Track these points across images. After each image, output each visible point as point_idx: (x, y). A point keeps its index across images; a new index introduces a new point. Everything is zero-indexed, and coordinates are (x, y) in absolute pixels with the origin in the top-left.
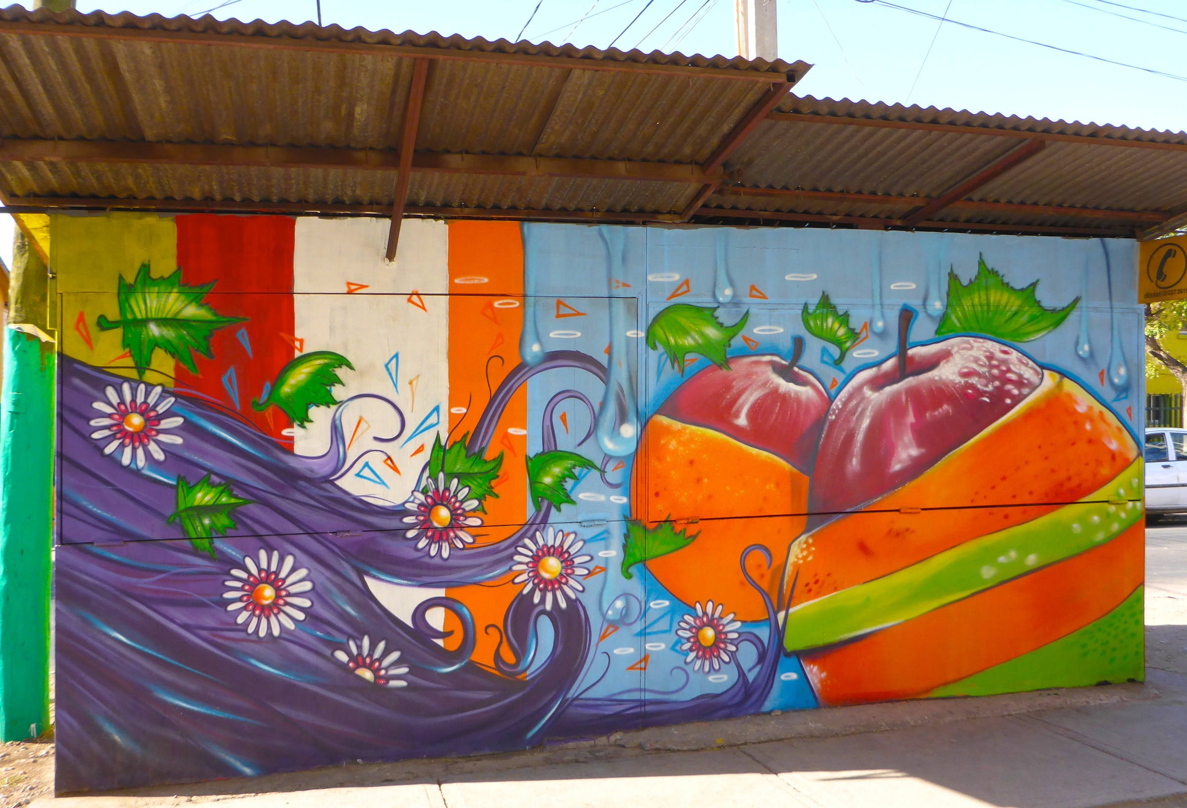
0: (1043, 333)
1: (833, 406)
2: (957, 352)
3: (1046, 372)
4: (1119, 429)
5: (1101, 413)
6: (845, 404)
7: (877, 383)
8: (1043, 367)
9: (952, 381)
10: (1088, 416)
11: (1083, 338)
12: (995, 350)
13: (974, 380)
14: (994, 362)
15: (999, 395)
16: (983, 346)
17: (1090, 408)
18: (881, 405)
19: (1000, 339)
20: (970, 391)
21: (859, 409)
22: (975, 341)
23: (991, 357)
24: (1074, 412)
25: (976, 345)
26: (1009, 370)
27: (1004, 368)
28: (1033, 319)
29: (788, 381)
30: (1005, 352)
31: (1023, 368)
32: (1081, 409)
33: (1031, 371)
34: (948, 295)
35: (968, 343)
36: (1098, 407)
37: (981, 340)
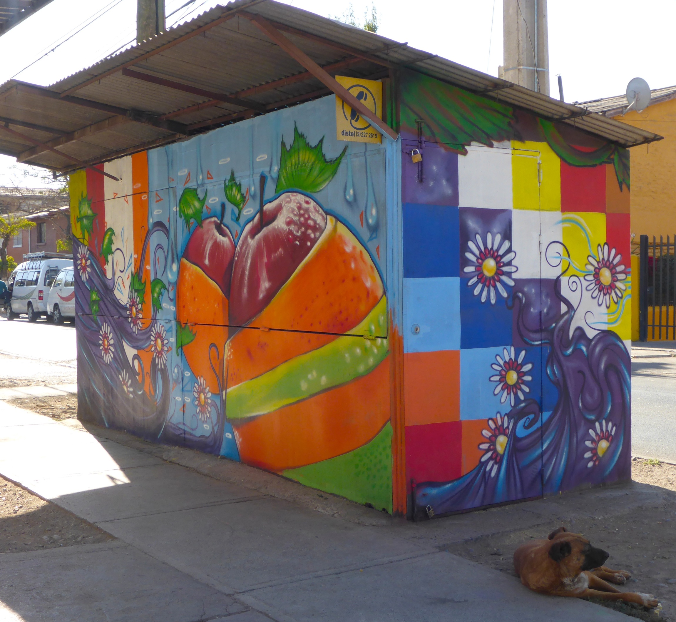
0: (327, 182)
1: (237, 251)
2: (285, 205)
3: (329, 217)
4: (372, 267)
5: (361, 252)
6: (241, 249)
7: (253, 233)
8: (327, 213)
9: (283, 229)
10: (353, 256)
11: (349, 184)
12: (302, 201)
13: (292, 227)
14: (302, 212)
15: (305, 238)
16: (296, 199)
17: (354, 248)
18: (254, 250)
19: (304, 191)
20: (291, 237)
21: (247, 253)
22: (292, 195)
23: (300, 208)
24: (344, 252)
25: (293, 198)
26: (309, 218)
27: (307, 216)
28: (322, 171)
29: (220, 234)
30: (307, 203)
31: (317, 215)
32: (348, 249)
33: (321, 217)
34: (281, 160)
35: (289, 197)
36: (360, 247)
37: (295, 194)
